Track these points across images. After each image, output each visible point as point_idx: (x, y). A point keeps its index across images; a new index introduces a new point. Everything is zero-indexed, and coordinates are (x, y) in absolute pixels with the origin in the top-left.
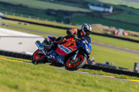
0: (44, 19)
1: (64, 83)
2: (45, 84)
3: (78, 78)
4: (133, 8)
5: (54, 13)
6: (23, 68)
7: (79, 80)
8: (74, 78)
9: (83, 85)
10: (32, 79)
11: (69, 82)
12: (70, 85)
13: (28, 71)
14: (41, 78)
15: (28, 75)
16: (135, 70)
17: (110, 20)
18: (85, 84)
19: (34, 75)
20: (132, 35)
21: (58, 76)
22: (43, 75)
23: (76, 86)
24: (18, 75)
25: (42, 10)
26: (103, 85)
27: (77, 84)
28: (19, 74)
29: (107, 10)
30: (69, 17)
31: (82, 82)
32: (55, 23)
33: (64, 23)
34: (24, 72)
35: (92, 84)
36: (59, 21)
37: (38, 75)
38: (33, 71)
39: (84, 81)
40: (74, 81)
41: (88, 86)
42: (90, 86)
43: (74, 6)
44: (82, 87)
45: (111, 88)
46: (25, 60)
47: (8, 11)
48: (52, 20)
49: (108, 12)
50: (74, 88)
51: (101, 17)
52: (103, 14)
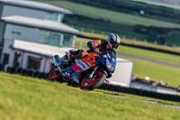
0: (132, 38)
3: (174, 115)
5: (145, 30)
6: (103, 101)
10: (114, 116)
13: (109, 105)
14: (126, 115)
15: (109, 110)
19: (117, 110)
21: (149, 112)
22: (128, 111)
24: (96, 111)
25: (129, 26)
28: (98, 109)
30: (164, 36)
32: (145, 44)
33: (158, 43)
34: (104, 107)
36: (150, 40)
37: (122, 111)
38: (116, 106)
43: (171, 21)
46: (106, 91)
47: (85, 27)
48: (143, 40)
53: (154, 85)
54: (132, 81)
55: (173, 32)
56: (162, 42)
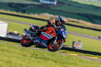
0: (7, 9)
1: (22, 57)
2: (8, 57)
3: (32, 52)
4: (72, 1)
5: (14, 5)
7: (33, 54)
8: (29, 53)
9: (36, 58)
11: (25, 56)
12: (26, 58)
14: (5, 53)
16: (73, 47)
17: (54, 10)
18: (37, 57)
20: (71, 21)
21: (18, 51)
22: (6, 50)
23: (30, 58)
25: (6, 3)
26: (50, 57)
27: (31, 57)
29: (52, 3)
30: (25, 8)
31: (35, 55)
32: (15, 13)
33: (22, 13)
35: (42, 57)
36: (17, 11)
37: (3, 50)
39: (36, 55)
40: (29, 55)
41: (39, 58)
42: (41, 58)
44: (35, 59)
45: (56, 60)
48: (13, 11)
49: (53, 4)
50: (29, 60)
51: (48, 8)
52: (49, 6)
53: (20, 36)
54: (8, 34)
55: (30, 6)
56: (24, 12)
